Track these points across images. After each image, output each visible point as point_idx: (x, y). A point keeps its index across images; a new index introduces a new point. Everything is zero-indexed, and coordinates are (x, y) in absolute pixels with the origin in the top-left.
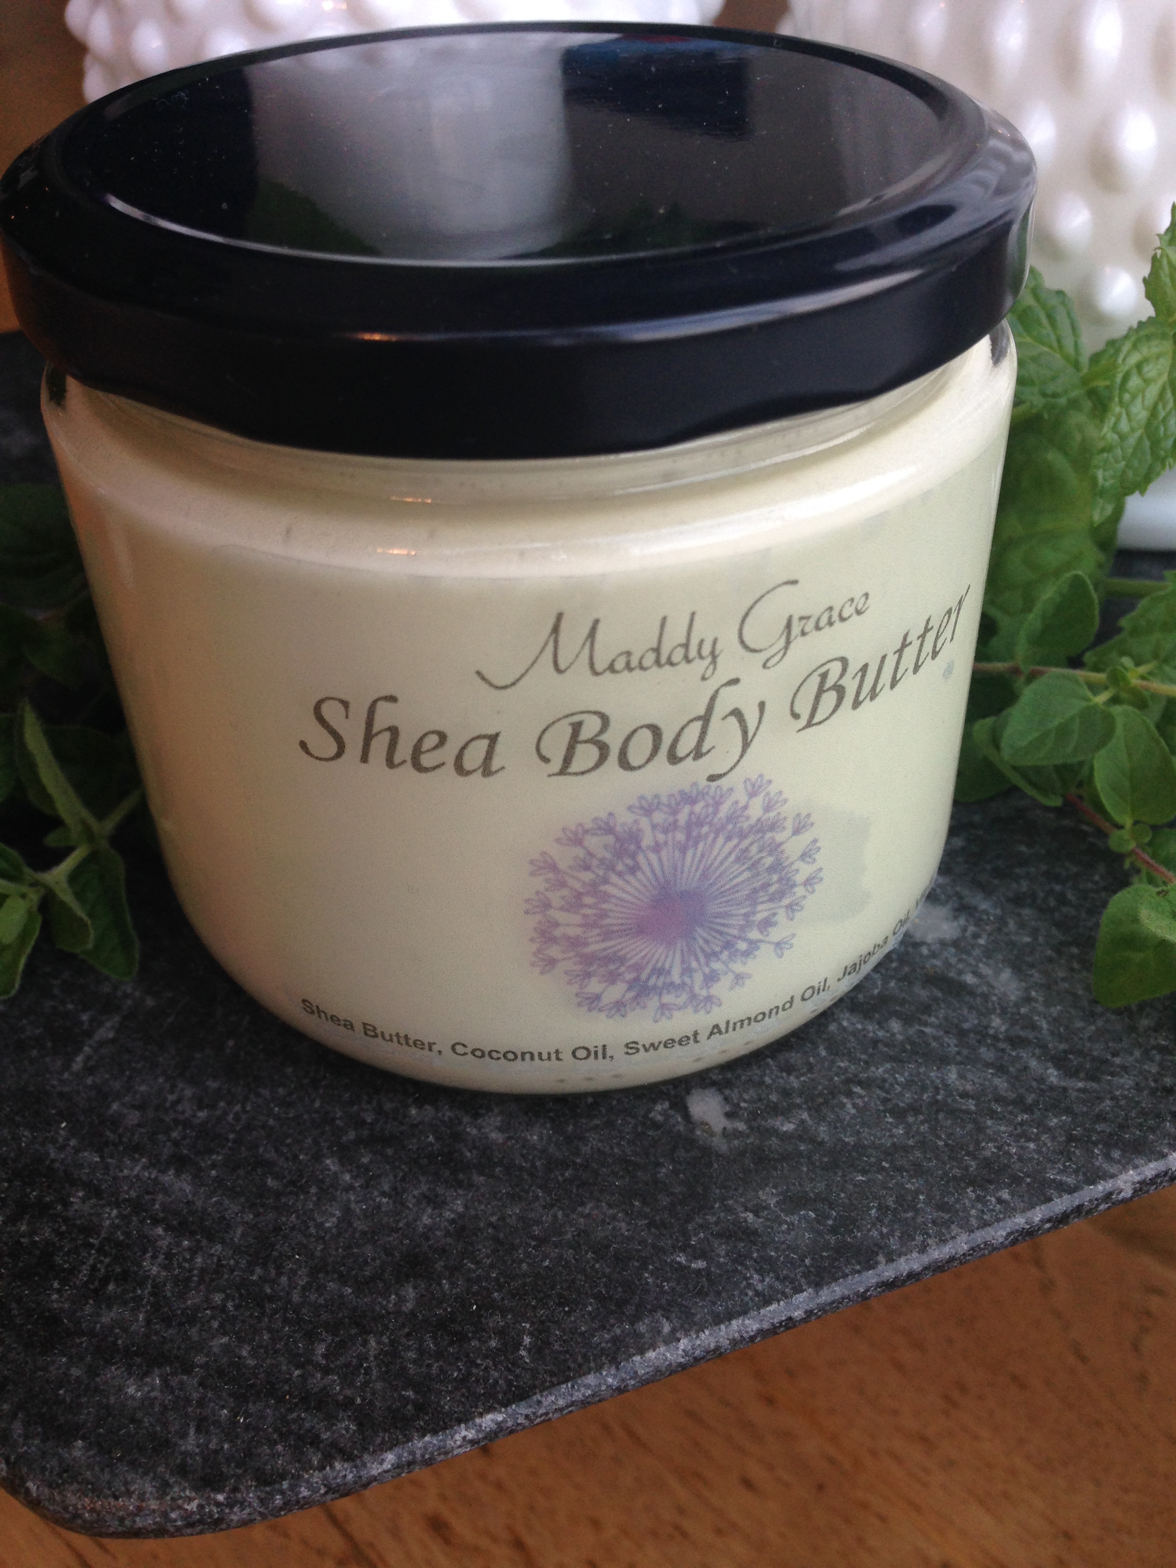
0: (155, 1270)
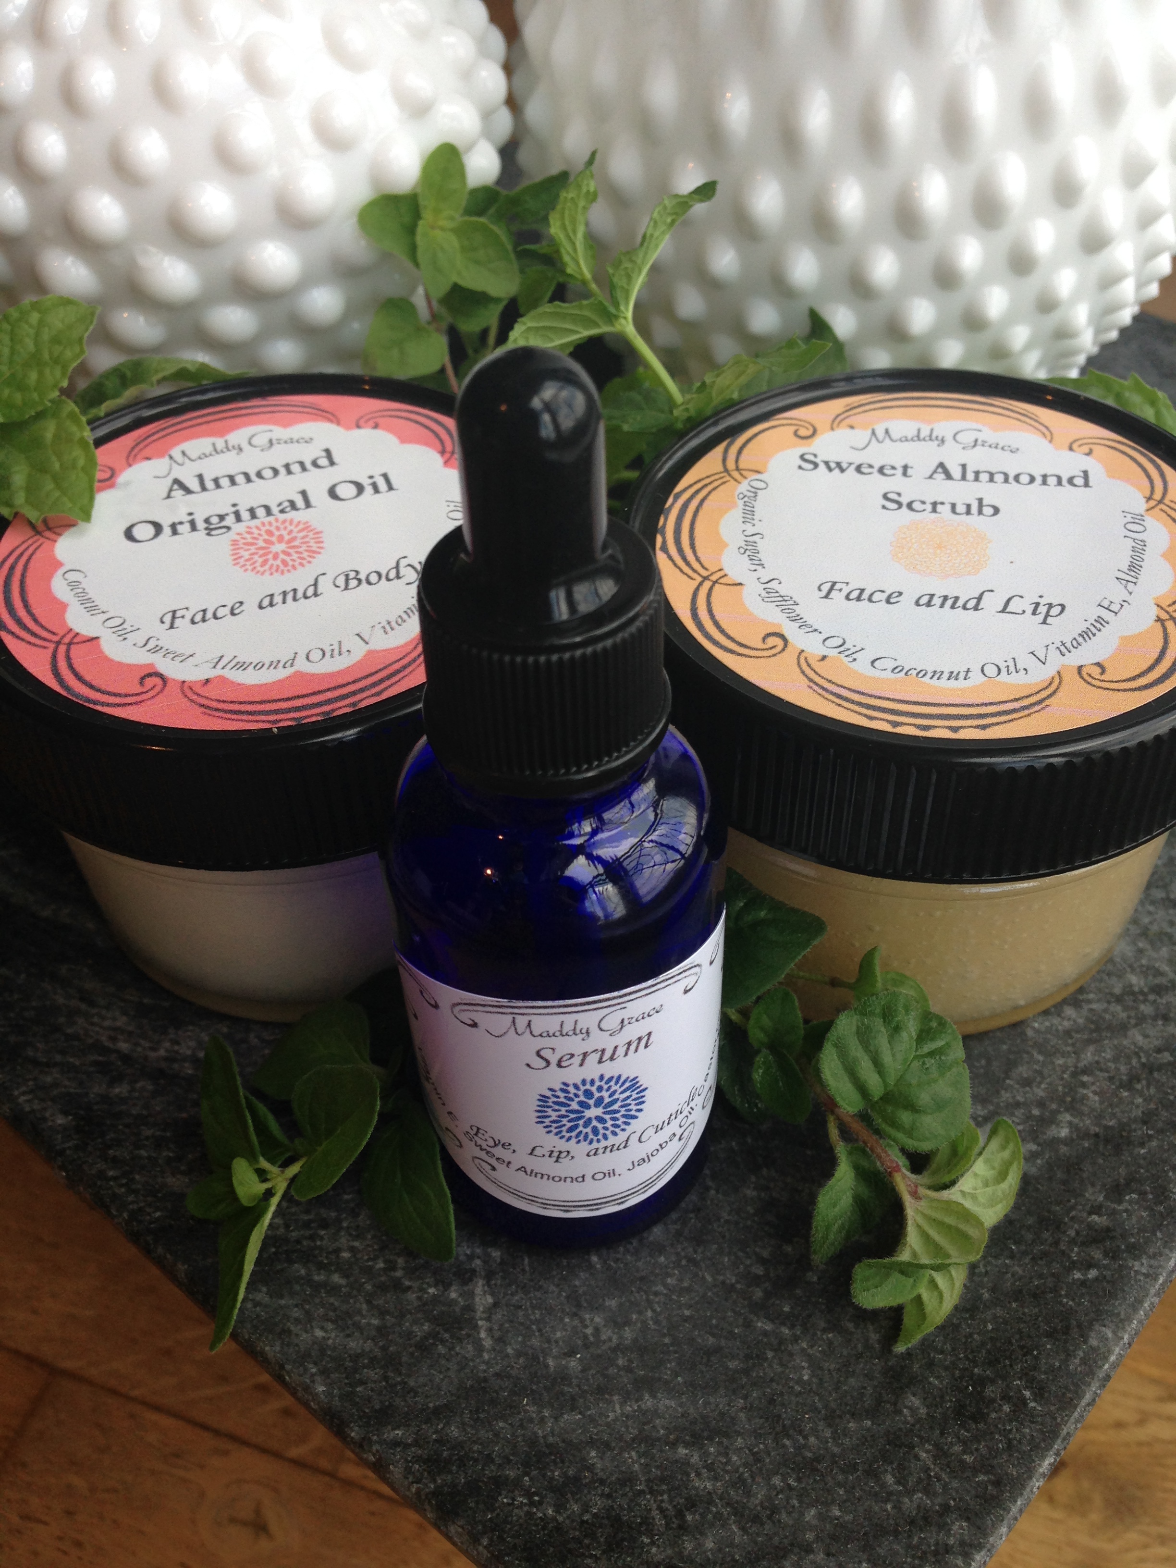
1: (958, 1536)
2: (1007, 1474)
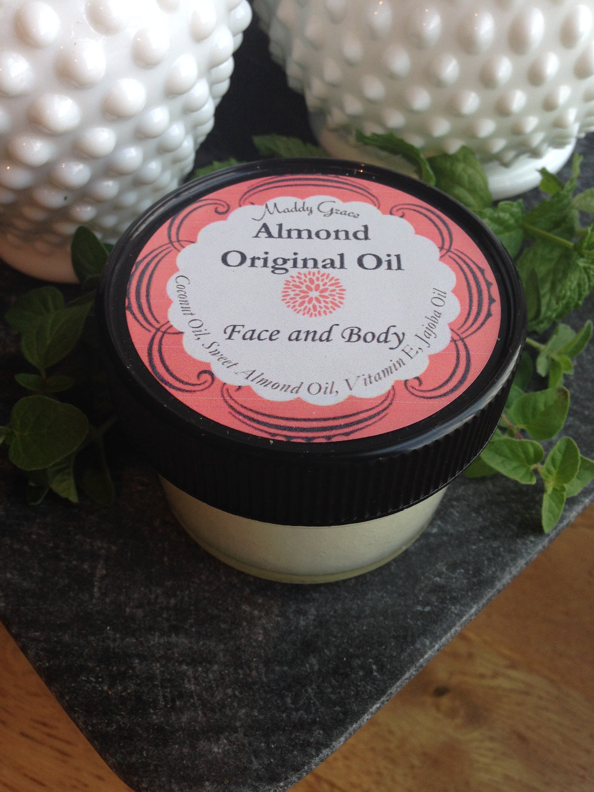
0: (193, 687)
1: (316, 738)
2: (351, 709)
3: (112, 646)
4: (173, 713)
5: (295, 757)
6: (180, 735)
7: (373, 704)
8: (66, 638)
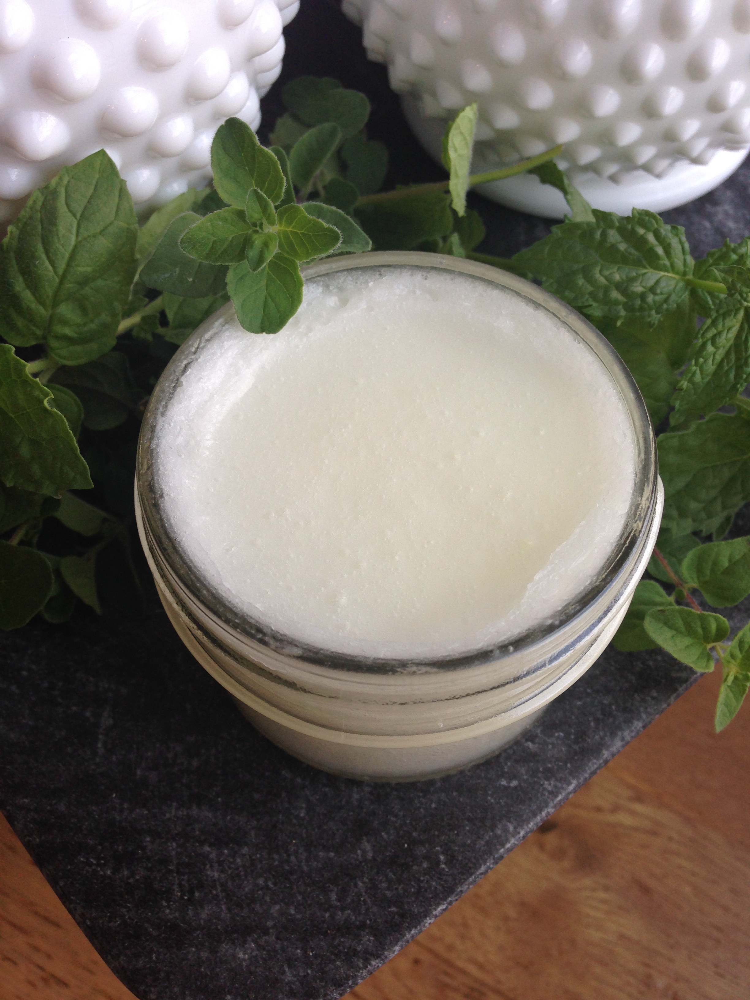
0: (216, 875)
1: (365, 946)
2: (410, 910)
3: (118, 818)
4: (190, 907)
5: (337, 968)
6: (198, 935)
7: (438, 905)
8: (62, 807)
